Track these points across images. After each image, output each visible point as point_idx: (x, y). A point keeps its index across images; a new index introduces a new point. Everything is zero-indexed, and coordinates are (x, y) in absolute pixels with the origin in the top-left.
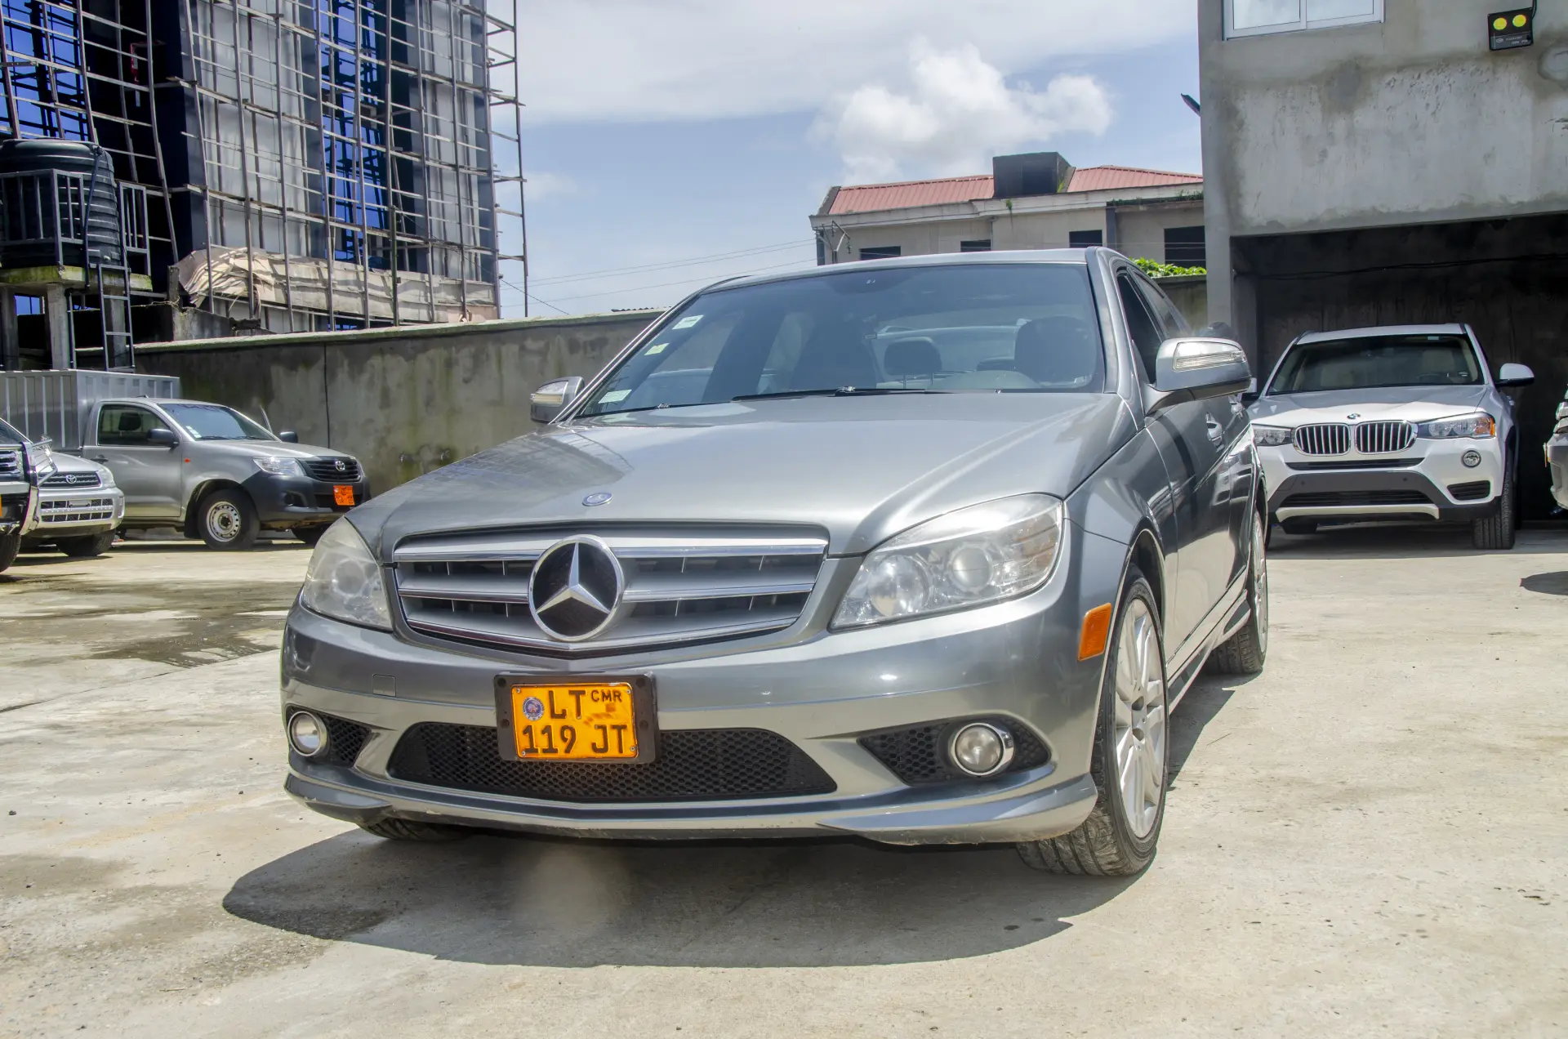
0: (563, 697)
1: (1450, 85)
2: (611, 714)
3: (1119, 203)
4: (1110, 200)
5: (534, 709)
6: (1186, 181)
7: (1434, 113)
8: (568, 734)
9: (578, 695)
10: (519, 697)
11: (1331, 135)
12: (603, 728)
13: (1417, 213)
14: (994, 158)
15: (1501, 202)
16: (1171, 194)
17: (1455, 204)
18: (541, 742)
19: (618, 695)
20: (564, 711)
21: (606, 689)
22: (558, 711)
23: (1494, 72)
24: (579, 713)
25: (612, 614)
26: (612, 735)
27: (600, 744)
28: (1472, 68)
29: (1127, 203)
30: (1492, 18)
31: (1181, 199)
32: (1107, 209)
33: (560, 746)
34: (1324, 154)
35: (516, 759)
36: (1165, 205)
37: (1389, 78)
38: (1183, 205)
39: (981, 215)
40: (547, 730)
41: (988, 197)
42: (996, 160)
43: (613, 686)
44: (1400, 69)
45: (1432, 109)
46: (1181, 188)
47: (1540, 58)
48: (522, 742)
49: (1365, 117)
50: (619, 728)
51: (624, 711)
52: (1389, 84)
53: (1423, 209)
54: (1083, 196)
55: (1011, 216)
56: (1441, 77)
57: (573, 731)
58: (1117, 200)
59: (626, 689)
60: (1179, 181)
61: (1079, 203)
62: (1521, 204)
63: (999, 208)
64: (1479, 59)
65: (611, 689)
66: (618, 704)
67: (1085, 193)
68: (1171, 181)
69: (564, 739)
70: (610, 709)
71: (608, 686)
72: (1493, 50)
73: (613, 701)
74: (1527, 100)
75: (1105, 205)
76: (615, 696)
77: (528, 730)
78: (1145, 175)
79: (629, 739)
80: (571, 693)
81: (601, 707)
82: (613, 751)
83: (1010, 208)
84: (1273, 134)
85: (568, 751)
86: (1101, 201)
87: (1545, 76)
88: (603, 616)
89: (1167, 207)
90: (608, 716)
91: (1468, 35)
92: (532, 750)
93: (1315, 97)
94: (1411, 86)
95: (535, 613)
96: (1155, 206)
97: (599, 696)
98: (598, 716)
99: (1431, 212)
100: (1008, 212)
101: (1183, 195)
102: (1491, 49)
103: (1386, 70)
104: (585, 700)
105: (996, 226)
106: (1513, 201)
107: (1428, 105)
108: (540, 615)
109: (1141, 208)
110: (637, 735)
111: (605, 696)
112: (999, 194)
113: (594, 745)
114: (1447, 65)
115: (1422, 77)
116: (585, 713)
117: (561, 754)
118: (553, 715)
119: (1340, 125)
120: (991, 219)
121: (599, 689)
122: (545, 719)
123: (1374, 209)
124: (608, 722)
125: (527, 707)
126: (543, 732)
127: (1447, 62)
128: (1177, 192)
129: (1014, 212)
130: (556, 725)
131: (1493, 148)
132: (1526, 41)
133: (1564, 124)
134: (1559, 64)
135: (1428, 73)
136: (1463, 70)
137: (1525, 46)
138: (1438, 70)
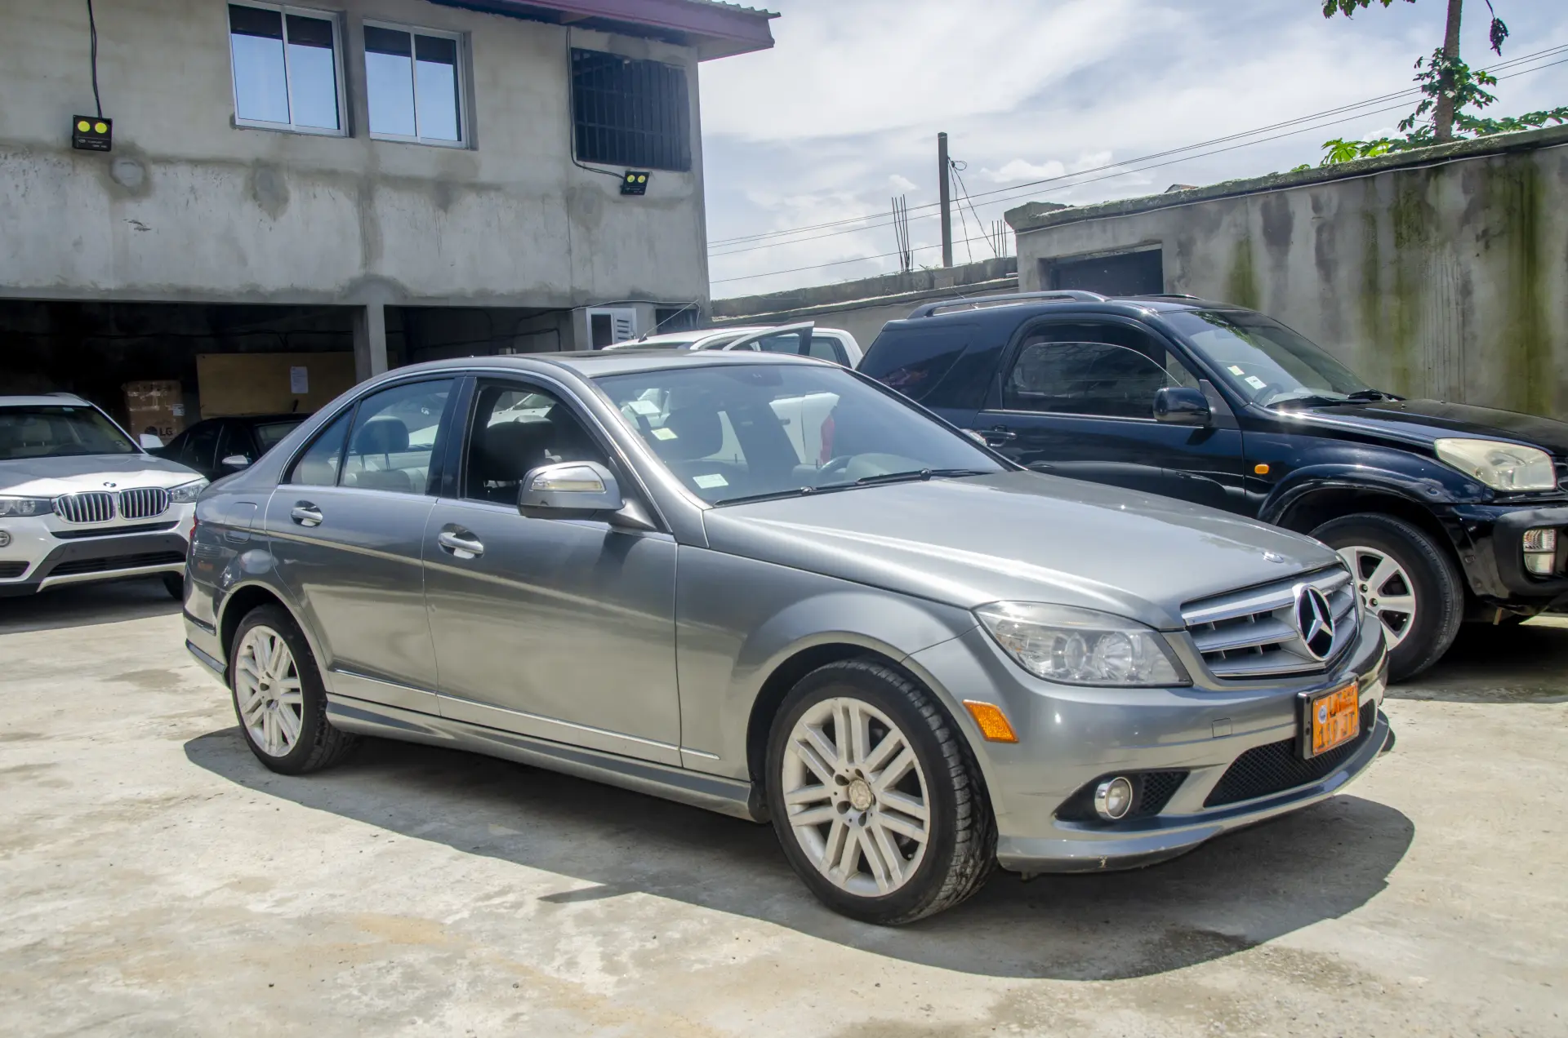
1: (36, 171)
5: (1323, 715)
7: (23, 196)
13: (18, 289)
15: (92, 286)
20: (1335, 710)
23: (74, 167)
25: (1334, 635)
28: (55, 160)
30: (77, 119)
35: (1313, 755)
45: (21, 191)
47: (111, 163)
48: (1319, 740)
53: (24, 285)
56: (27, 161)
62: (109, 291)
64: (59, 152)
74: (103, 199)
87: (116, 181)
88: (1330, 638)
91: (49, 128)
92: (1325, 744)
99: (30, 289)
102: (74, 146)
107: (17, 186)
108: (1308, 645)
114: (31, 152)
115: (10, 158)
118: (1332, 715)
125: (1320, 714)
127: (30, 149)
131: (80, 237)
132: (105, 147)
133: (136, 225)
134: (127, 172)
135: (14, 155)
136: (46, 160)
137: (103, 150)
138: (23, 154)
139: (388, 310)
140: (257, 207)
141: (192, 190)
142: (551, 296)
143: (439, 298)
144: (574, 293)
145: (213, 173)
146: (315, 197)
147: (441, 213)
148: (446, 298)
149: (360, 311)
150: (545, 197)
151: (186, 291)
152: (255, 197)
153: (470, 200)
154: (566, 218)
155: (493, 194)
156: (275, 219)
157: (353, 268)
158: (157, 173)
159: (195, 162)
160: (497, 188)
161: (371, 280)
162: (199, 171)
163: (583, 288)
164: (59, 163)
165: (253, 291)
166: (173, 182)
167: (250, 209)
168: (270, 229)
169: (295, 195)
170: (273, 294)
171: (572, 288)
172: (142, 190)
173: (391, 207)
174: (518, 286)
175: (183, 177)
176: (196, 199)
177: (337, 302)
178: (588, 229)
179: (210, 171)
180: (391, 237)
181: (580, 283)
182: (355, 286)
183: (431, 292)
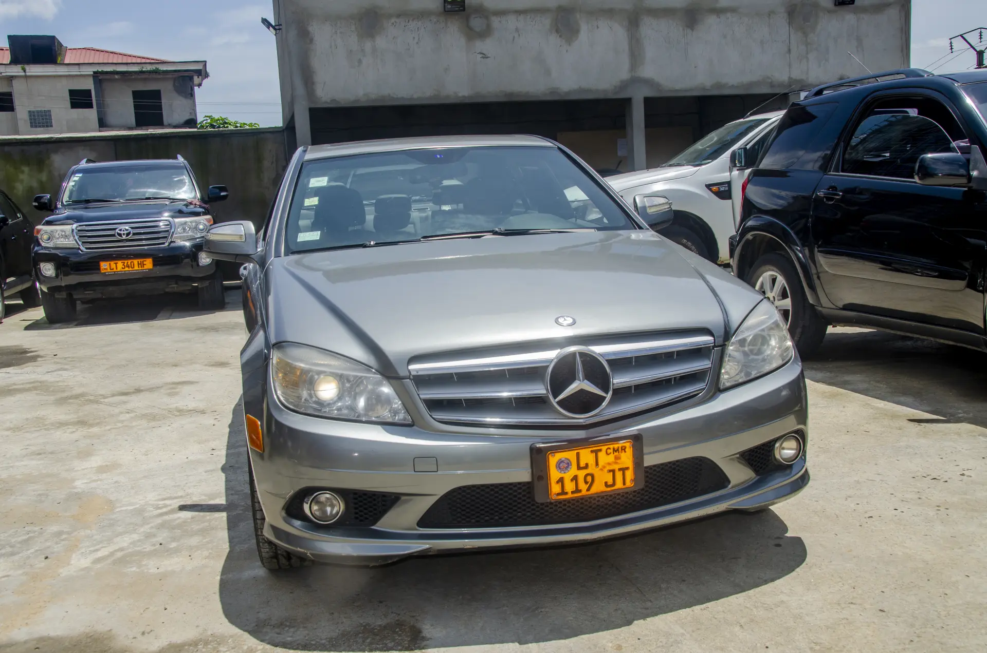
0: (586, 456)
1: (425, 28)
2: (618, 461)
3: (103, 73)
4: (96, 70)
5: (563, 466)
6: (143, 61)
7: (417, 43)
8: (589, 479)
9: (596, 452)
10: (553, 460)
11: (363, 51)
12: (613, 471)
13: (412, 99)
14: (8, 36)
16: (135, 69)
17: (432, 95)
18: (570, 487)
19: (624, 449)
20: (587, 465)
21: (616, 446)
22: (582, 464)
23: (447, 23)
24: (597, 464)
25: (609, 396)
26: (619, 476)
27: (610, 482)
28: (435, 20)
29: (107, 73)
31: (142, 72)
32: (93, 76)
33: (583, 487)
34: (360, 61)
35: (549, 501)
36: (132, 76)
37: (393, 20)
38: (143, 76)
39: (3, 74)
40: (575, 479)
41: (6, 63)
42: (10, 37)
43: (621, 443)
44: (399, 16)
45: (416, 40)
46: (144, 65)
47: (467, 19)
48: (555, 488)
49: (381, 42)
50: (623, 470)
51: (627, 459)
52: (393, 24)
53: (415, 96)
54: (77, 67)
55: (26, 77)
56: (420, 22)
57: (592, 476)
58: (100, 70)
59: (628, 444)
60: (139, 61)
61: (74, 71)
62: (464, 97)
63: (16, 70)
64: (439, 15)
65: (620, 445)
66: (623, 455)
67: (78, 64)
68: (134, 61)
69: (586, 482)
70: (617, 458)
71: (618, 443)
72: (446, 11)
73: (620, 453)
74: (463, 41)
75: (92, 73)
76: (622, 449)
77: (561, 481)
78: (116, 55)
79: (629, 475)
80: (592, 452)
81: (611, 458)
82: (619, 485)
83: (25, 71)
84: (331, 47)
85: (588, 490)
86: (90, 71)
87: (470, 28)
88: (604, 398)
89: (133, 77)
90: (616, 463)
92: (563, 492)
93: (353, 28)
94: (405, 26)
95: (554, 402)
96: (125, 76)
97: (611, 451)
98: (609, 464)
99: (419, 98)
100: (23, 74)
101: (144, 70)
102: (445, 11)
103: (390, 16)
104: (602, 455)
105: (15, 82)
106: (460, 95)
107: (414, 38)
108: (558, 403)
109: (116, 77)
110: (635, 473)
111: (615, 450)
112: (15, 61)
113: (606, 483)
114: (422, 17)
115: (410, 21)
116: (601, 463)
117: (584, 492)
118: (579, 468)
119: (368, 45)
120: (11, 78)
121: (611, 446)
122: (573, 471)
123: (389, 95)
124: (616, 467)
125: (559, 464)
126: (572, 480)
127: (422, 15)
128: (139, 68)
129: (27, 74)
130: (581, 474)
131: (448, 65)
132: (462, 8)
133: (481, 55)
134: (477, 23)
135: (413, 20)
136: (431, 20)
137: (461, 11)
138: (418, 19)
139: (647, 100)
140: (558, 37)
141: (517, 30)
142: (772, 85)
143: (686, 91)
144: (792, 82)
145: (530, 18)
146: (598, 27)
147: (689, 31)
148: (691, 90)
149: (628, 101)
150: (771, 13)
151: (511, 94)
152: (557, 31)
153: (712, 20)
154: (788, 28)
155: (729, 15)
156: (570, 45)
157: (624, 74)
158: (495, 21)
159: (519, 12)
160: (733, 10)
161: (635, 81)
162: (521, 17)
163: (798, 78)
164: (438, 21)
165: (554, 92)
166: (505, 26)
167: (554, 39)
168: (567, 51)
169: (584, 28)
170: (567, 93)
171: (790, 78)
172: (486, 33)
173: (651, 30)
174: (747, 79)
175: (511, 22)
176: (519, 35)
177: (611, 96)
178: (805, 34)
179: (529, 17)
180: (650, 51)
181: (797, 74)
182: (624, 85)
183: (678, 86)
